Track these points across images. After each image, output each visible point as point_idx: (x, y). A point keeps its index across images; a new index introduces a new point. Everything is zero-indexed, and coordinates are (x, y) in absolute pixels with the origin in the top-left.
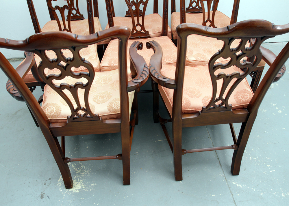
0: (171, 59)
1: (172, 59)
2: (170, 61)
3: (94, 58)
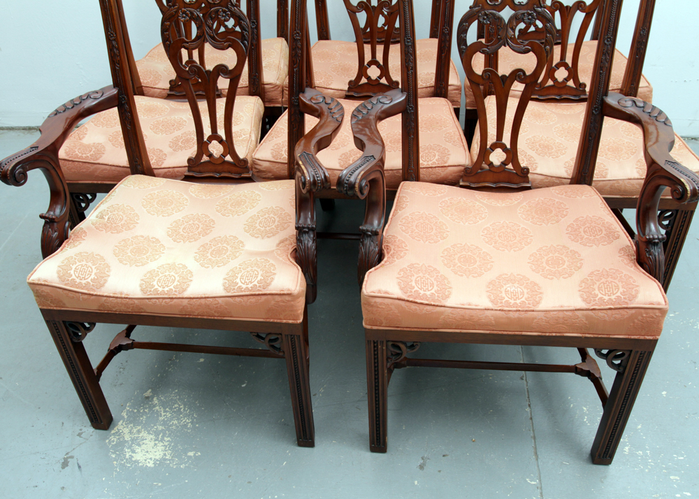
0: (435, 156)
1: (437, 157)
2: (430, 163)
3: (243, 136)
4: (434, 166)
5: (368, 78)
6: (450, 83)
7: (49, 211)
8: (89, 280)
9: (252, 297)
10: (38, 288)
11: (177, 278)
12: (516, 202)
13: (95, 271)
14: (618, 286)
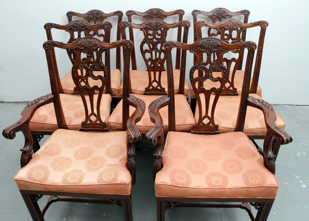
0: (181, 120)
1: (182, 121)
2: (179, 123)
3: (104, 112)
4: (181, 124)
5: (153, 87)
6: (185, 88)
7: (24, 147)
8: (41, 178)
9: (109, 185)
10: (18, 181)
11: (78, 177)
12: (214, 140)
13: (43, 174)
14: (258, 177)
